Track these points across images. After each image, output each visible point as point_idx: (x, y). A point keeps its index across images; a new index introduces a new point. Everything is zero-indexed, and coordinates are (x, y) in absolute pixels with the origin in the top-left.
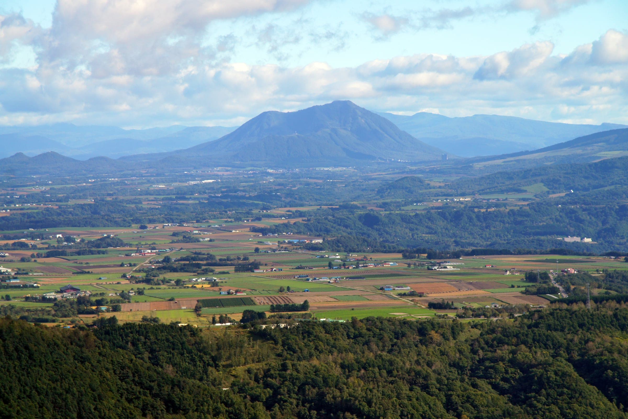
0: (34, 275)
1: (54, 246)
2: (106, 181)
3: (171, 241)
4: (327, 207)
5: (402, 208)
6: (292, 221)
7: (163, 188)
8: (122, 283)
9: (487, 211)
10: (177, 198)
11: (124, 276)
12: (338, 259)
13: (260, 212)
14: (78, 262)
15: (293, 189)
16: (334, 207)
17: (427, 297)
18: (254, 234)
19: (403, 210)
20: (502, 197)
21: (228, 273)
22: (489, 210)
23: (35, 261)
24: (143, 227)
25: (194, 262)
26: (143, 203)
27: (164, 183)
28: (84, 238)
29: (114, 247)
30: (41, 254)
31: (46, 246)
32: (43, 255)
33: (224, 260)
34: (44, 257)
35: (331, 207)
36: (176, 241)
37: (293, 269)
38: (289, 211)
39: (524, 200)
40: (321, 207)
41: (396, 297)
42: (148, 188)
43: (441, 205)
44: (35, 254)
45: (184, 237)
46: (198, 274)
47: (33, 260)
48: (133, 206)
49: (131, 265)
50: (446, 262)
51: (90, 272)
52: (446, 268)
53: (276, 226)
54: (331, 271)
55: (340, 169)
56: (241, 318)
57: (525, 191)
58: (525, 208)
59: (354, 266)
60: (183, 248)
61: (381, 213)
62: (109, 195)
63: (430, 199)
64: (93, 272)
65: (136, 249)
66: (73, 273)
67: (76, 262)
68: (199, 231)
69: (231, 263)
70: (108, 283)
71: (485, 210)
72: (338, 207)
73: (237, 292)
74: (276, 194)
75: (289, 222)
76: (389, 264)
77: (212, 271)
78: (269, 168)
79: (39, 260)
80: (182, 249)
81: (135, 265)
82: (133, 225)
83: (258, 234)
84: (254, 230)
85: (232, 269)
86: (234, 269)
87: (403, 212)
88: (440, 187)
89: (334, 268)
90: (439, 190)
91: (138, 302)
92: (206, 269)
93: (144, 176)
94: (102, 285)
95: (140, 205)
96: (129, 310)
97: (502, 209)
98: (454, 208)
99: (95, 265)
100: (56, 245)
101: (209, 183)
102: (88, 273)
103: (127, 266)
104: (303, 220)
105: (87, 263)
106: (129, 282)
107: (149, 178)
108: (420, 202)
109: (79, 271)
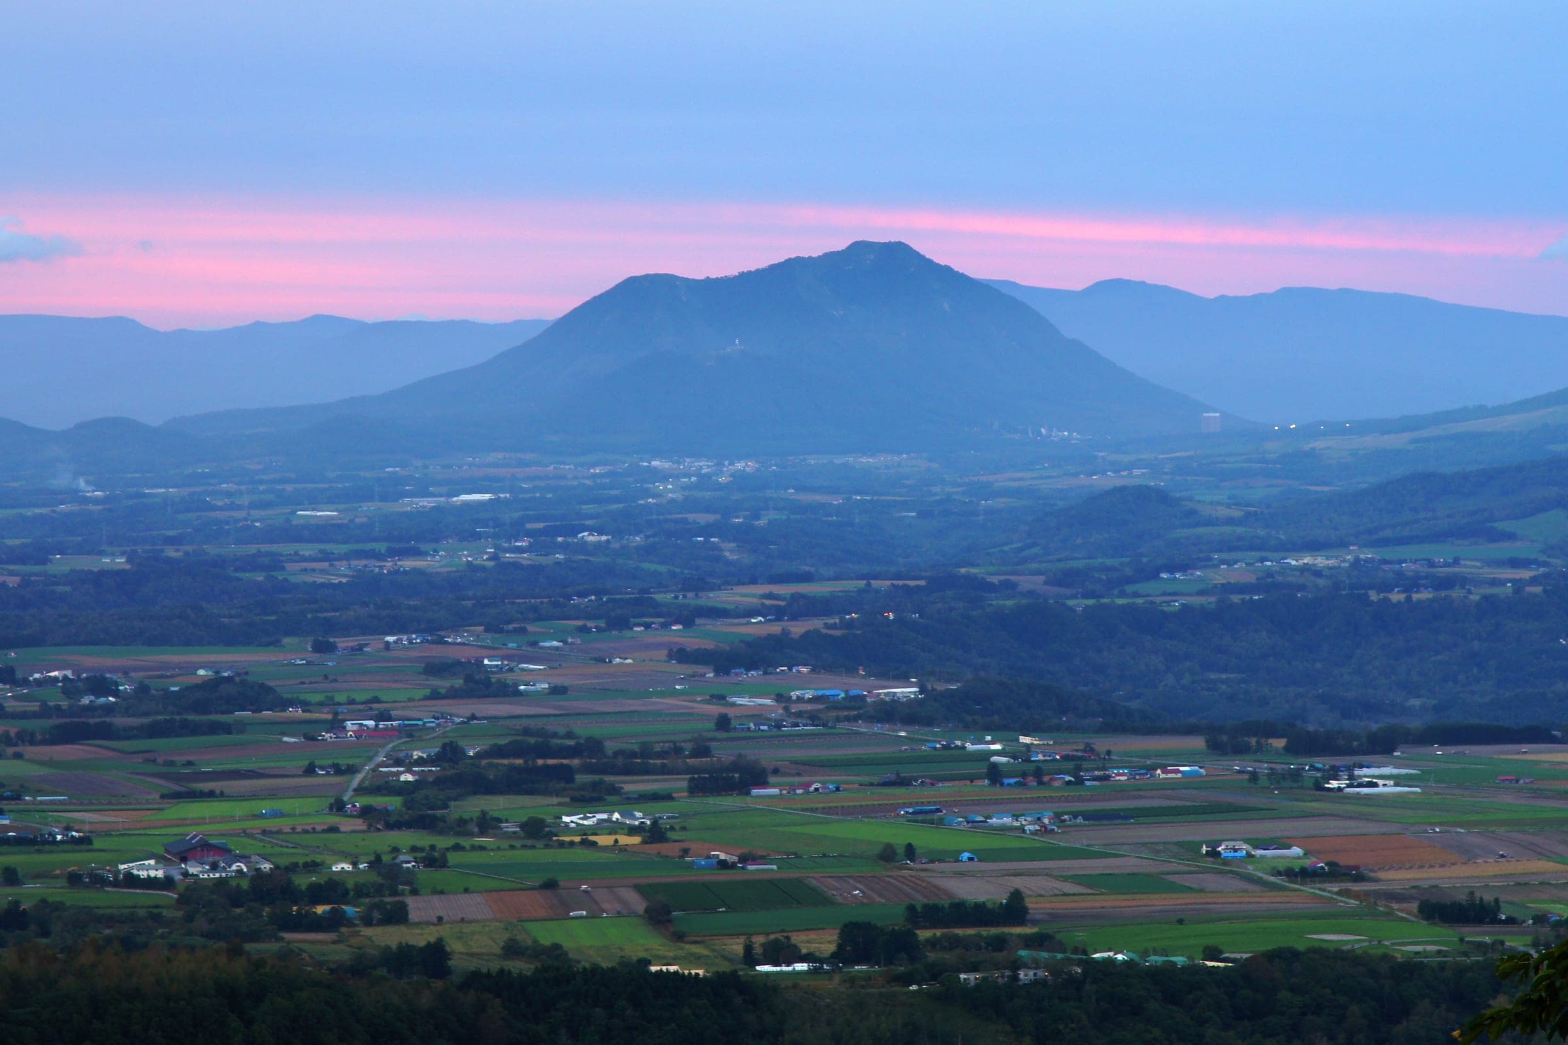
0: (42, 802)
1: (58, 708)
2: (145, 495)
3: (427, 692)
4: (888, 583)
5: (1130, 589)
6: (798, 628)
7: (332, 517)
8: (342, 829)
9: (1409, 599)
10: (393, 553)
11: (338, 807)
12: (997, 753)
13: (676, 597)
14: (160, 760)
15: (756, 523)
16: (912, 583)
17: (1377, 880)
18: (689, 669)
19: (1136, 595)
20: (1441, 553)
21: (668, 797)
22: (1416, 597)
23: (18, 756)
24: (323, 647)
25: (540, 762)
26: (288, 566)
27: (332, 503)
28: (147, 682)
29: (253, 711)
30: (32, 735)
31: (34, 707)
32: (39, 737)
33: (634, 755)
34: (44, 742)
35: (901, 583)
36: (443, 691)
37: (872, 784)
38: (770, 596)
39: (1514, 563)
40: (869, 585)
41: (1272, 879)
42: (288, 521)
43: (1251, 579)
44: (12, 734)
45: (469, 679)
46: (574, 799)
47: (10, 750)
48: (260, 577)
49: (338, 770)
50: (1361, 766)
51: (218, 792)
52: (1375, 785)
53: (748, 644)
54: (997, 792)
55: (883, 459)
56: (832, 948)
57: (1511, 537)
58: (1529, 589)
59: (1068, 778)
60: (478, 715)
61: (1071, 603)
62: (170, 541)
63: (1211, 559)
64: (226, 791)
65: (330, 717)
66: (163, 797)
67: (154, 761)
68: (503, 658)
69: (664, 765)
70: (299, 829)
71: (1402, 597)
72: (922, 583)
73: (745, 859)
74: (707, 541)
75: (785, 633)
76: (1178, 771)
77: (614, 790)
78: (654, 458)
79: (30, 751)
80: (473, 717)
81: (352, 770)
82: (287, 640)
83: (700, 669)
84: (681, 655)
85: (678, 784)
86: (685, 784)
87: (1140, 601)
88: (1230, 521)
89: (1006, 781)
90: (1227, 529)
91: (442, 892)
92: (595, 786)
93: (261, 482)
94: (281, 837)
95: (280, 576)
96: (435, 920)
97: (1456, 593)
98: (1302, 587)
99: (220, 768)
100: (64, 704)
101: (481, 504)
102: (211, 795)
103: (328, 773)
104: (827, 626)
105: (189, 763)
106: (364, 827)
107: (279, 487)
108: (1183, 568)
109: (177, 788)
